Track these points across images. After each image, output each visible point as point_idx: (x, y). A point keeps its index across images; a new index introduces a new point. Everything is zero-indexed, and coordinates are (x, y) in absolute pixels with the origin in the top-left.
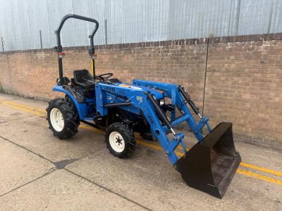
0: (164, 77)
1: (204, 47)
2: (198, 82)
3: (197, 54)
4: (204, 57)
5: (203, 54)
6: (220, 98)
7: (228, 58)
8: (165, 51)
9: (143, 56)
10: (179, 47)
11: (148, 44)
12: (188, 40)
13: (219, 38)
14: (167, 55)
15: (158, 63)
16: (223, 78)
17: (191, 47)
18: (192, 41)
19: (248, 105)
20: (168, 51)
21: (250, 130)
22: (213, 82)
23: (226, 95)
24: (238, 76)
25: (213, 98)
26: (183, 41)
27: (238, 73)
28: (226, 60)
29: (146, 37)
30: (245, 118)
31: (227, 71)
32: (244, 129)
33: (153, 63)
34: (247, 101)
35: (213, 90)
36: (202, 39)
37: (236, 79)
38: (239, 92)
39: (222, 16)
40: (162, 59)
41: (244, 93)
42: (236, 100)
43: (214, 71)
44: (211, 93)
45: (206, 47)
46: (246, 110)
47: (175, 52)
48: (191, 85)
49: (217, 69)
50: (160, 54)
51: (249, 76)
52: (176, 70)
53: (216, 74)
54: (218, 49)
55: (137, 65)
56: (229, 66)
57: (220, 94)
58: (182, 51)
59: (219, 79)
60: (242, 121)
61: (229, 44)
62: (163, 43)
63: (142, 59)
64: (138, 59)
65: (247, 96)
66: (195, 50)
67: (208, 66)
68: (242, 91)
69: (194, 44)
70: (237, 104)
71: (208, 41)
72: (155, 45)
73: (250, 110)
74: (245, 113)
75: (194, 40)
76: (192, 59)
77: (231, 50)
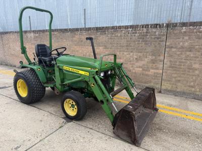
0: (132, 52)
1: (164, 30)
2: (159, 56)
3: (159, 35)
4: (164, 38)
5: (164, 35)
6: (176, 67)
7: (183, 38)
8: (133, 33)
9: (115, 36)
10: (145, 30)
11: (120, 27)
12: (152, 25)
13: (176, 24)
14: (135, 36)
15: (127, 41)
16: (178, 53)
17: (154, 30)
18: (155, 26)
19: (197, 72)
20: (136, 33)
21: (198, 90)
22: (171, 56)
23: (181, 65)
24: (190, 51)
25: (170, 67)
26: (148, 25)
27: (190, 49)
28: (181, 39)
29: (116, 22)
30: (194, 81)
31: (182, 47)
32: (193, 89)
33: (123, 42)
34: (196, 70)
35: (170, 61)
36: (163, 24)
37: (188, 53)
38: (191, 63)
39: (176, 8)
40: (131, 38)
41: (195, 63)
42: (188, 68)
43: (172, 47)
44: (168, 63)
45: (166, 30)
46: (195, 76)
47: (141, 33)
48: (154, 57)
49: (174, 46)
50: (129, 35)
51: (199, 52)
52: (142, 46)
53: (174, 50)
54: (175, 32)
55: (111, 43)
56: (183, 44)
57: (176, 65)
58: (147, 32)
59: (176, 54)
60: (192, 84)
61: (184, 28)
62: (131, 27)
63: (114, 39)
64: (111, 38)
65: (196, 66)
66: (157, 32)
67: (167, 44)
68: (193, 62)
69: (156, 27)
70: (189, 72)
71: (168, 25)
72: (125, 28)
73: (198, 75)
74: (194, 78)
75: (157, 25)
76: (155, 38)
77: (185, 32)
